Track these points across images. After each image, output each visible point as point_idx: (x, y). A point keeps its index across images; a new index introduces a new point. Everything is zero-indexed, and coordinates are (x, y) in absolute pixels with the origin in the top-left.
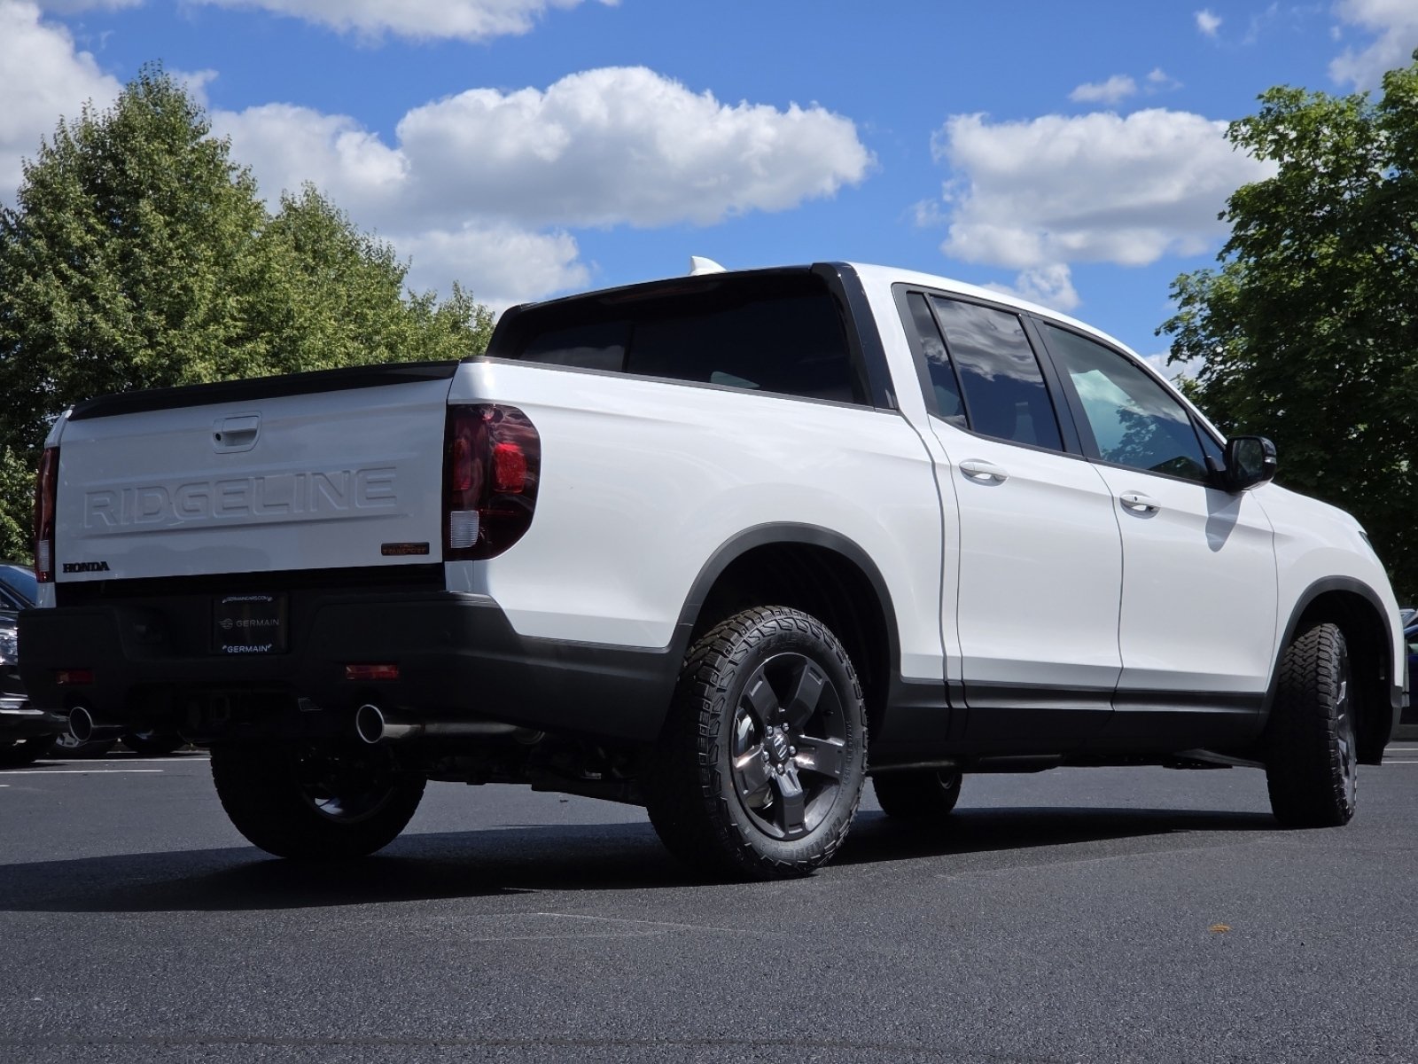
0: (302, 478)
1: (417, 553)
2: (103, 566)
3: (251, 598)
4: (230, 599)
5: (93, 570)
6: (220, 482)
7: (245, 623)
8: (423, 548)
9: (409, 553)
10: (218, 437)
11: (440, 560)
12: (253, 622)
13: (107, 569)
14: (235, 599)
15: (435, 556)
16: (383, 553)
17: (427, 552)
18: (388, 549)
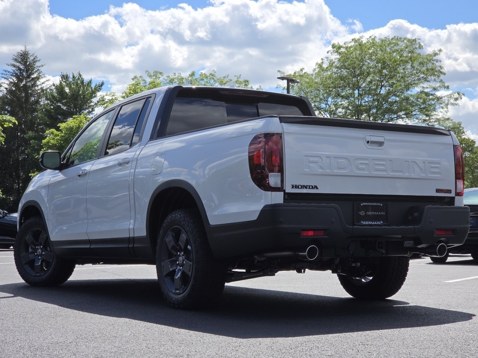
0: (407, 162)
1: (448, 193)
2: (316, 187)
3: (373, 204)
4: (364, 204)
5: (309, 188)
6: (373, 159)
7: (370, 213)
8: (449, 191)
9: (445, 193)
10: (368, 142)
11: (454, 196)
12: (373, 213)
13: (317, 188)
14: (366, 204)
15: (453, 195)
16: (437, 192)
17: (451, 193)
18: (438, 191)
